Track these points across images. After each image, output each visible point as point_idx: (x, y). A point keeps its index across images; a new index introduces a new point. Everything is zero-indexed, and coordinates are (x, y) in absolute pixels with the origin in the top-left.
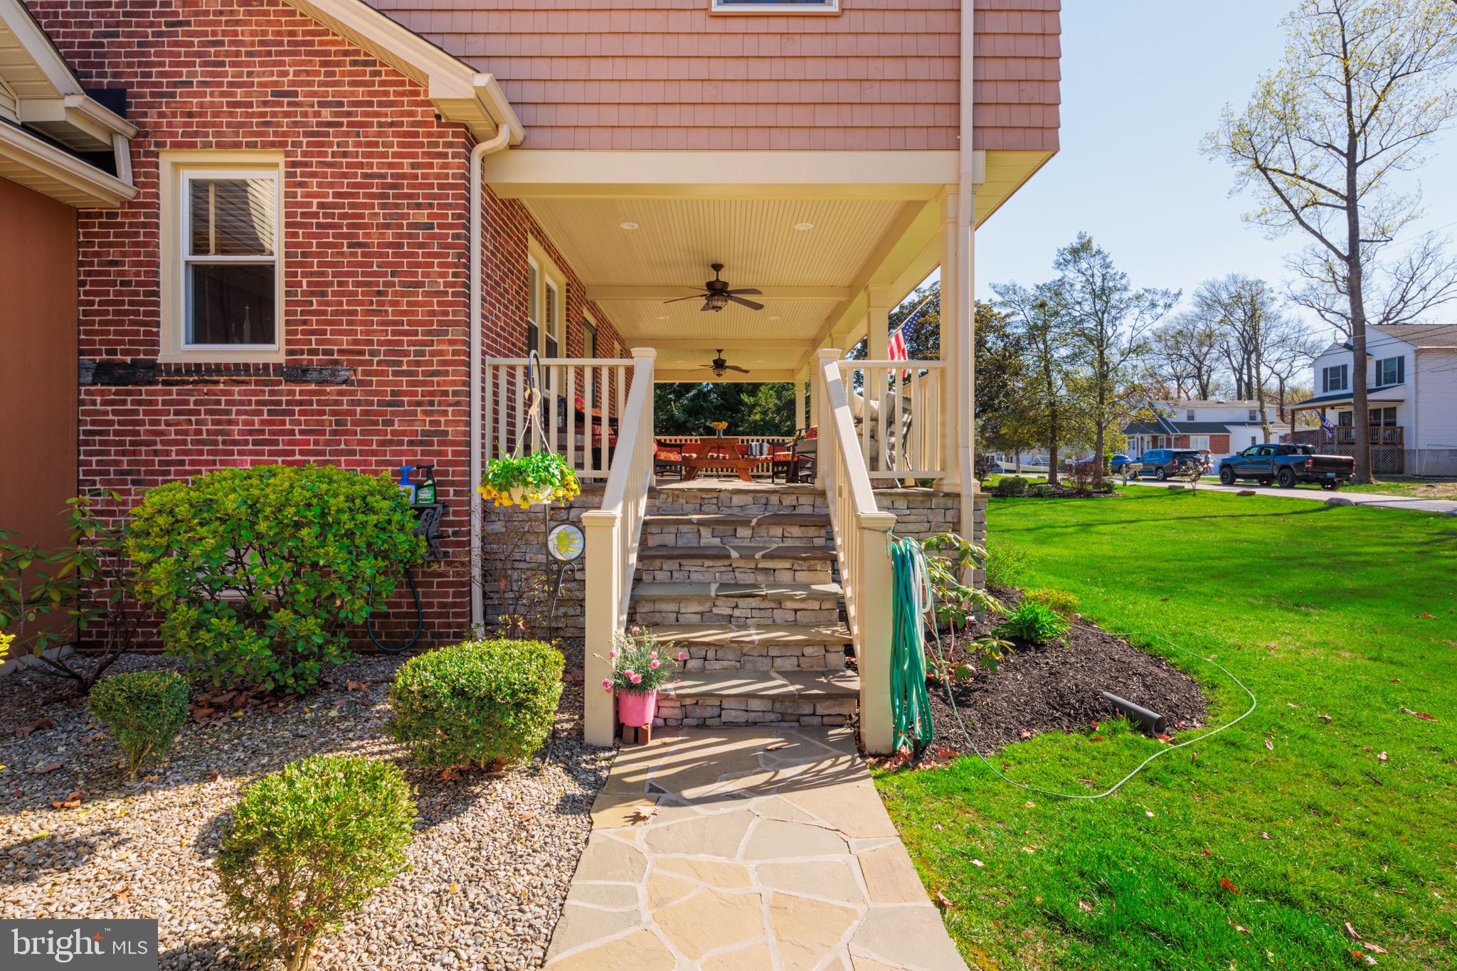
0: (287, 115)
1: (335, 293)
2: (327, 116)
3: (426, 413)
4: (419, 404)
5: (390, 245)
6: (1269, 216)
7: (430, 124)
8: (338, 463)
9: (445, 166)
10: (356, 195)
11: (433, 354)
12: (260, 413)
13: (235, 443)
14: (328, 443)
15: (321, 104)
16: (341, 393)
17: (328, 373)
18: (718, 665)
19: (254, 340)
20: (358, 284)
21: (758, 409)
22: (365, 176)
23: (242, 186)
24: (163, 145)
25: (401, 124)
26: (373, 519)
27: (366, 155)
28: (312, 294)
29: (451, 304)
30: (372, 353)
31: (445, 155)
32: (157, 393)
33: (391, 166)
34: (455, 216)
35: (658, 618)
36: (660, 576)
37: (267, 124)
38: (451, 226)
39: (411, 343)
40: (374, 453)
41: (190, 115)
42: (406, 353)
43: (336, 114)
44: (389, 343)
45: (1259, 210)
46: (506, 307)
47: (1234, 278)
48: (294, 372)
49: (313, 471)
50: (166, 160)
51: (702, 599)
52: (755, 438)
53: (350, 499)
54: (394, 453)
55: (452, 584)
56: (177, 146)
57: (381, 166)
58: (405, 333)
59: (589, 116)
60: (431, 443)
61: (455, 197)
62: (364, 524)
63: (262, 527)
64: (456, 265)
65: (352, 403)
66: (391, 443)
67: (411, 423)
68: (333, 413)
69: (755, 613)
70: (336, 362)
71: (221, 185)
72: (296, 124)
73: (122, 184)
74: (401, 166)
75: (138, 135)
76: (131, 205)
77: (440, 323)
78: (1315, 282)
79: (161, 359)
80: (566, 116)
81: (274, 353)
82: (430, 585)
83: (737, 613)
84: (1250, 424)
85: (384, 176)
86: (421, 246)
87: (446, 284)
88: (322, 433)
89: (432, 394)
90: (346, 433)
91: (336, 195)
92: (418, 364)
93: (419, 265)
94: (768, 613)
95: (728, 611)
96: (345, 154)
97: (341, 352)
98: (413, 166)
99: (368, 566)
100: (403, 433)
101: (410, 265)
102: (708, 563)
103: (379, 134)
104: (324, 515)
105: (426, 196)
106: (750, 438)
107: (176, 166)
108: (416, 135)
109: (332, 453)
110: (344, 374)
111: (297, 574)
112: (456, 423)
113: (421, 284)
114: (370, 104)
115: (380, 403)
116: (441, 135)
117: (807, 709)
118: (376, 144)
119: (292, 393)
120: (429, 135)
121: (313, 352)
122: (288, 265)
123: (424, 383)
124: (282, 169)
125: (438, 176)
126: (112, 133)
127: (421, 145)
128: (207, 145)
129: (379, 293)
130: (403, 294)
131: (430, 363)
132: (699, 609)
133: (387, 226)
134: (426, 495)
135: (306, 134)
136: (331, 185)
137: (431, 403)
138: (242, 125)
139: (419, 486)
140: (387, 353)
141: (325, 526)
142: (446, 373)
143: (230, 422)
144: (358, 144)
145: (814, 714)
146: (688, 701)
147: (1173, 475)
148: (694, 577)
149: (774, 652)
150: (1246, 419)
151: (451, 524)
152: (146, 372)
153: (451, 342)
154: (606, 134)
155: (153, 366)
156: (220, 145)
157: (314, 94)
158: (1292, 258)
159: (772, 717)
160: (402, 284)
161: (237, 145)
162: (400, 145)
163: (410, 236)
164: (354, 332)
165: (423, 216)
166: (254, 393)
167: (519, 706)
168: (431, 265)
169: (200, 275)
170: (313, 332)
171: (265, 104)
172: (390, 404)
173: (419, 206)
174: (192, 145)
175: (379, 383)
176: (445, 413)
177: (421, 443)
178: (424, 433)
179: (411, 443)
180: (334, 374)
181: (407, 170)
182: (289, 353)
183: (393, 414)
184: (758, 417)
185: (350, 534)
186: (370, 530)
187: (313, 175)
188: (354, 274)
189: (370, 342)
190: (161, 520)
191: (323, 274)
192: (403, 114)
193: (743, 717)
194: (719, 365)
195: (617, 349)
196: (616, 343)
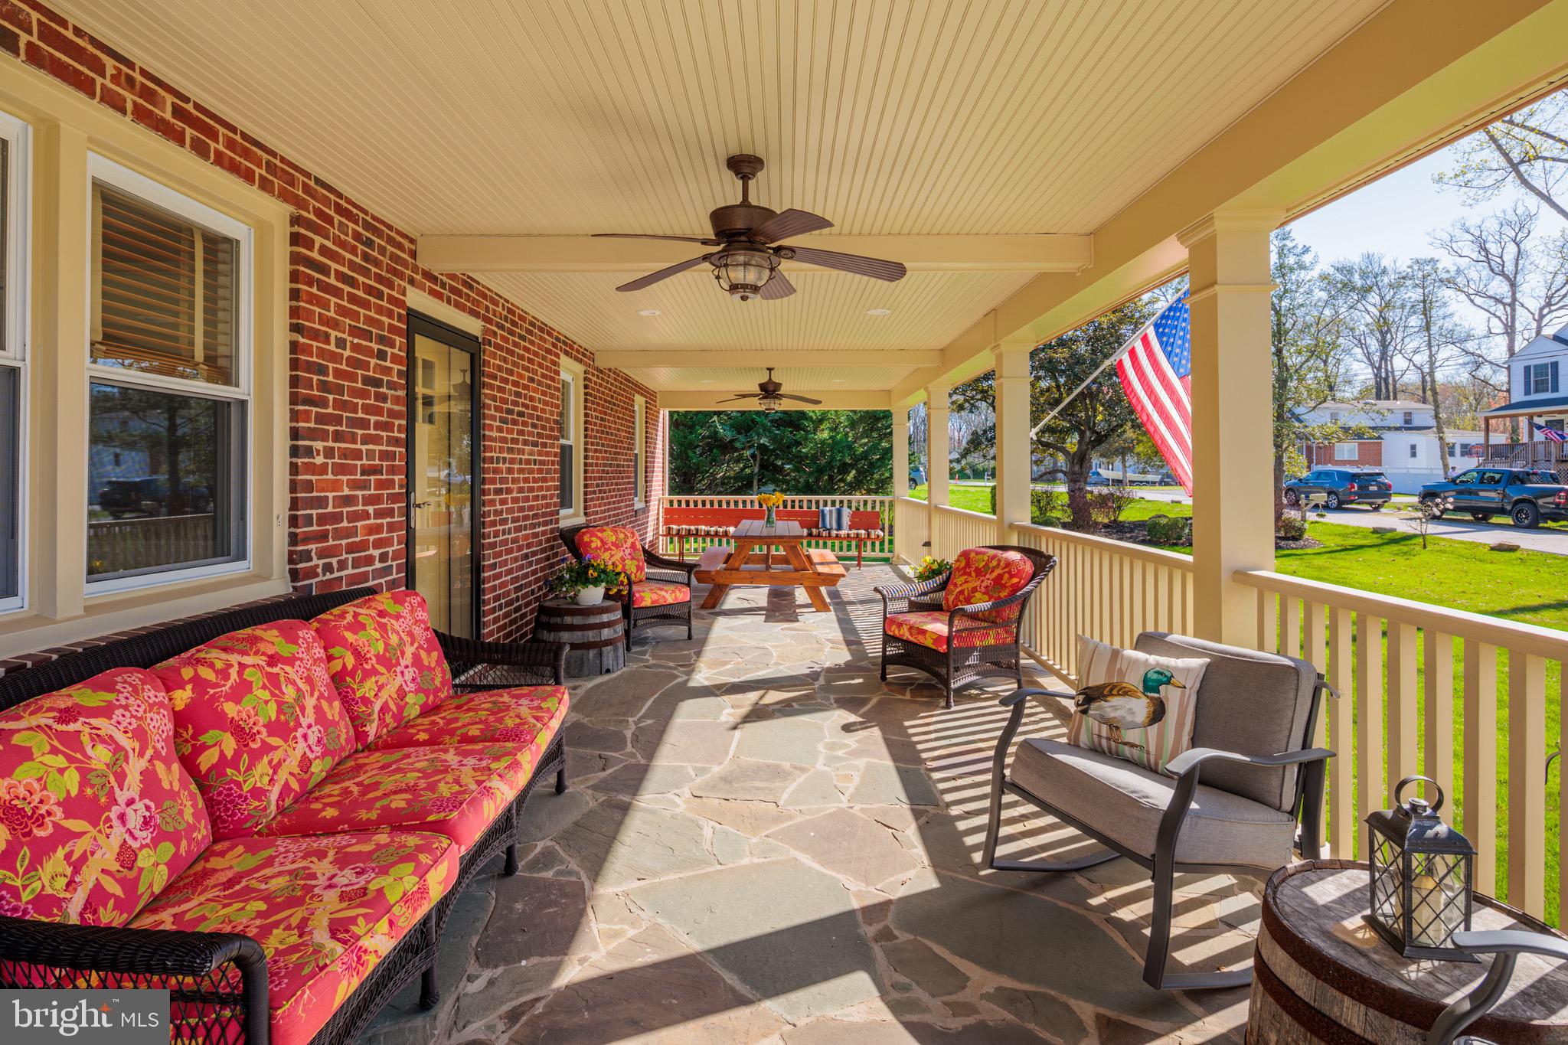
6: (1470, 176)
21: (825, 425)
45: (1458, 168)
47: (1369, 258)
52: (829, 498)
78: (1463, 263)
84: (1407, 429)
106: (821, 498)
147: (1352, 502)
150: (1400, 423)
158: (1438, 234)
184: (825, 435)
194: (769, 390)
195: (570, 371)
196: (564, 360)
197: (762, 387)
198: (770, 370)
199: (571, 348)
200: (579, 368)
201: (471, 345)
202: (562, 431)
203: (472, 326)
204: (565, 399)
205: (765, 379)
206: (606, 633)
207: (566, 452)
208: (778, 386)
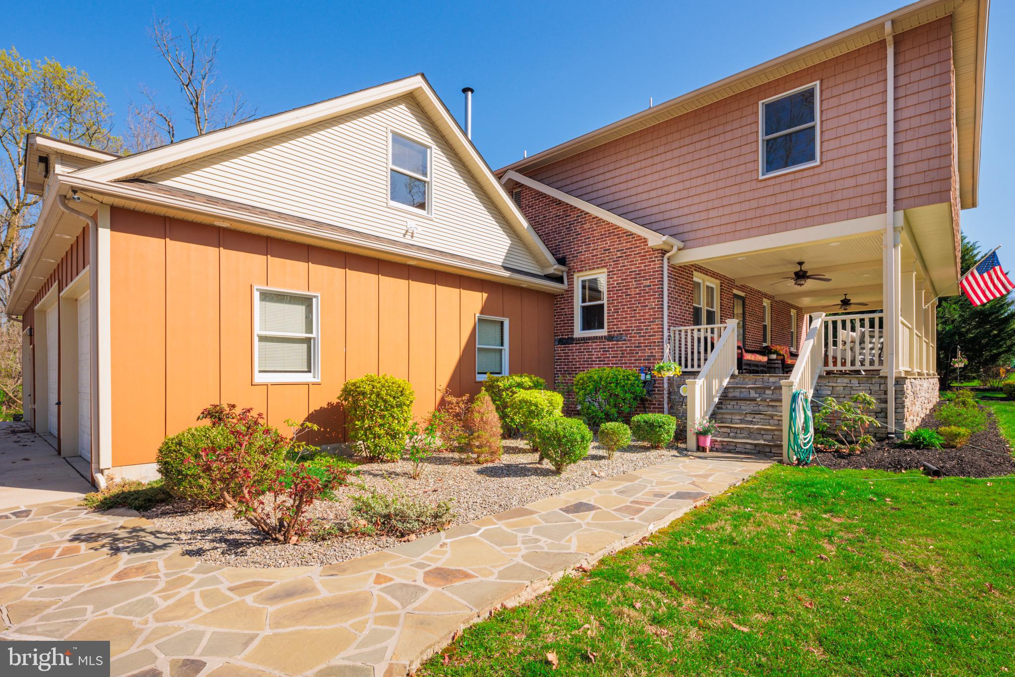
0: (607, 256)
1: (622, 312)
2: (619, 254)
3: (649, 349)
4: (646, 346)
5: (638, 294)
7: (650, 251)
8: (622, 367)
9: (655, 265)
10: (627, 279)
11: (651, 329)
12: (600, 351)
13: (594, 361)
14: (619, 360)
15: (617, 251)
16: (623, 344)
17: (619, 338)
18: (741, 436)
19: (598, 329)
20: (628, 308)
22: (630, 272)
23: (596, 280)
24: (574, 272)
25: (641, 253)
26: (629, 382)
27: (630, 265)
28: (615, 312)
29: (656, 311)
30: (632, 330)
31: (654, 261)
32: (574, 347)
33: (638, 267)
34: (658, 281)
35: (724, 420)
36: (729, 407)
37: (602, 260)
38: (656, 285)
39: (644, 326)
40: (633, 363)
41: (582, 261)
42: (642, 330)
43: (621, 253)
44: (637, 326)
46: (681, 306)
48: (610, 338)
49: (614, 369)
50: (575, 276)
51: (741, 414)
53: (623, 376)
54: (639, 363)
55: (657, 408)
56: (579, 271)
57: (635, 268)
58: (642, 323)
59: (708, 232)
60: (650, 360)
61: (658, 275)
62: (627, 384)
63: (603, 383)
64: (658, 298)
65: (626, 347)
66: (638, 360)
67: (644, 353)
68: (621, 351)
69: (762, 420)
70: (622, 334)
71: (590, 281)
72: (610, 259)
73: (565, 286)
74: (641, 267)
75: (569, 270)
76: (567, 291)
77: (653, 318)
79: (575, 336)
80: (700, 234)
81: (603, 332)
82: (650, 408)
83: (754, 420)
85: (636, 271)
86: (647, 293)
87: (655, 305)
88: (617, 357)
89: (651, 343)
90: (624, 357)
91: (622, 280)
92: (646, 333)
93: (646, 299)
94: (767, 421)
95: (751, 419)
96: (624, 266)
97: (623, 331)
98: (645, 266)
99: (628, 396)
100: (642, 356)
101: (644, 300)
102: (748, 402)
103: (634, 258)
104: (617, 380)
105: (649, 276)
107: (578, 277)
108: (645, 256)
109: (621, 364)
110: (624, 338)
111: (611, 396)
112: (658, 352)
113: (647, 306)
114: (631, 248)
115: (635, 347)
116: (653, 254)
117: (768, 450)
118: (633, 261)
119: (609, 345)
120: (650, 255)
121: (615, 331)
122: (608, 291)
123: (648, 339)
124: (606, 274)
125: (652, 268)
126: (563, 272)
127: (647, 259)
128: (586, 270)
129: (634, 310)
130: (642, 310)
131: (650, 332)
132: (739, 418)
133: (636, 288)
134: (648, 377)
135: (613, 261)
136: (620, 277)
137: (650, 346)
138: (595, 262)
139: (646, 374)
140: (637, 330)
141: (617, 384)
142: (655, 335)
143: (592, 355)
144: (628, 262)
145: (771, 452)
146: (724, 443)
148: (743, 407)
149: (762, 432)
151: (657, 387)
152: (571, 340)
153: (657, 325)
154: (715, 238)
155: (572, 339)
156: (590, 269)
157: (615, 248)
159: (755, 451)
160: (642, 306)
161: (594, 269)
162: (641, 260)
163: (644, 290)
164: (627, 324)
165: (648, 283)
166: (599, 345)
167: (660, 427)
168: (650, 299)
169: (584, 309)
170: (615, 325)
171: (602, 254)
172: (638, 347)
173: (646, 279)
174: (582, 271)
175: (635, 340)
176: (655, 349)
177: (647, 360)
178: (648, 356)
179: (644, 360)
180: (621, 338)
181: (643, 268)
182: (608, 332)
183: (639, 350)
185: (623, 386)
186: (629, 385)
187: (615, 274)
188: (627, 305)
189: (631, 327)
190: (581, 381)
191: (617, 306)
192: (641, 249)
193: (744, 450)
194: (845, 302)
195: (766, 303)
196: (764, 300)
197: (842, 301)
198: (845, 295)
199: (766, 296)
200: (769, 301)
201: (743, 299)
202: (764, 321)
203: (743, 294)
204: (764, 313)
205: (843, 298)
206: (776, 365)
207: (765, 326)
208: (849, 300)
